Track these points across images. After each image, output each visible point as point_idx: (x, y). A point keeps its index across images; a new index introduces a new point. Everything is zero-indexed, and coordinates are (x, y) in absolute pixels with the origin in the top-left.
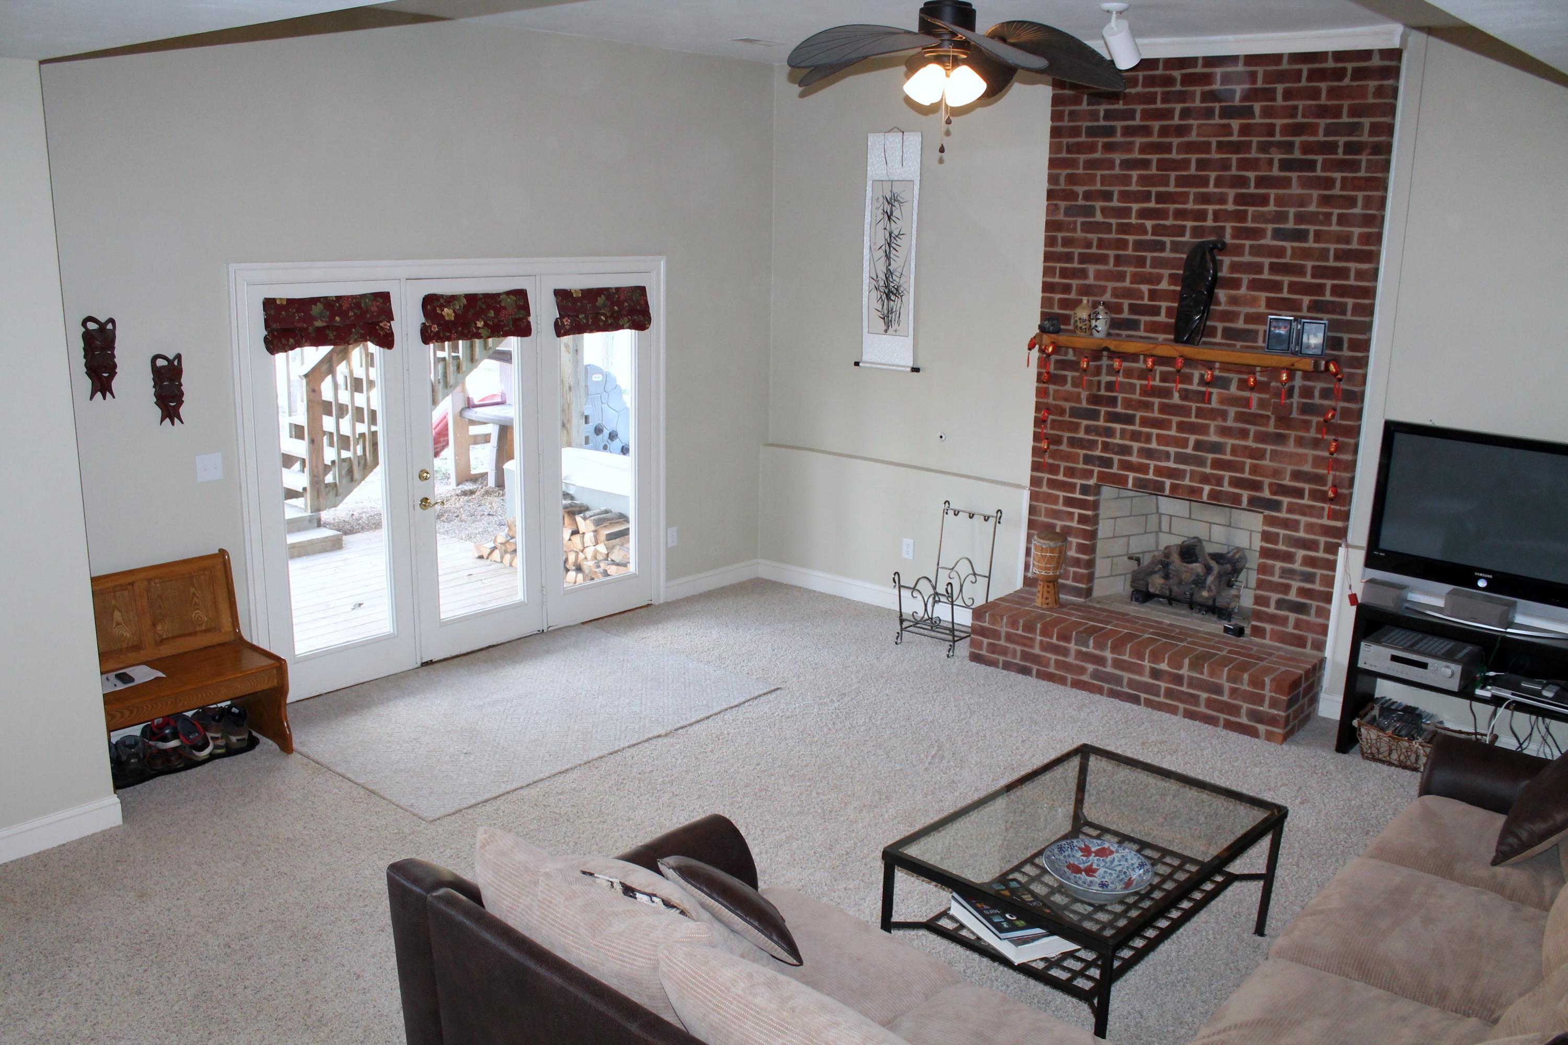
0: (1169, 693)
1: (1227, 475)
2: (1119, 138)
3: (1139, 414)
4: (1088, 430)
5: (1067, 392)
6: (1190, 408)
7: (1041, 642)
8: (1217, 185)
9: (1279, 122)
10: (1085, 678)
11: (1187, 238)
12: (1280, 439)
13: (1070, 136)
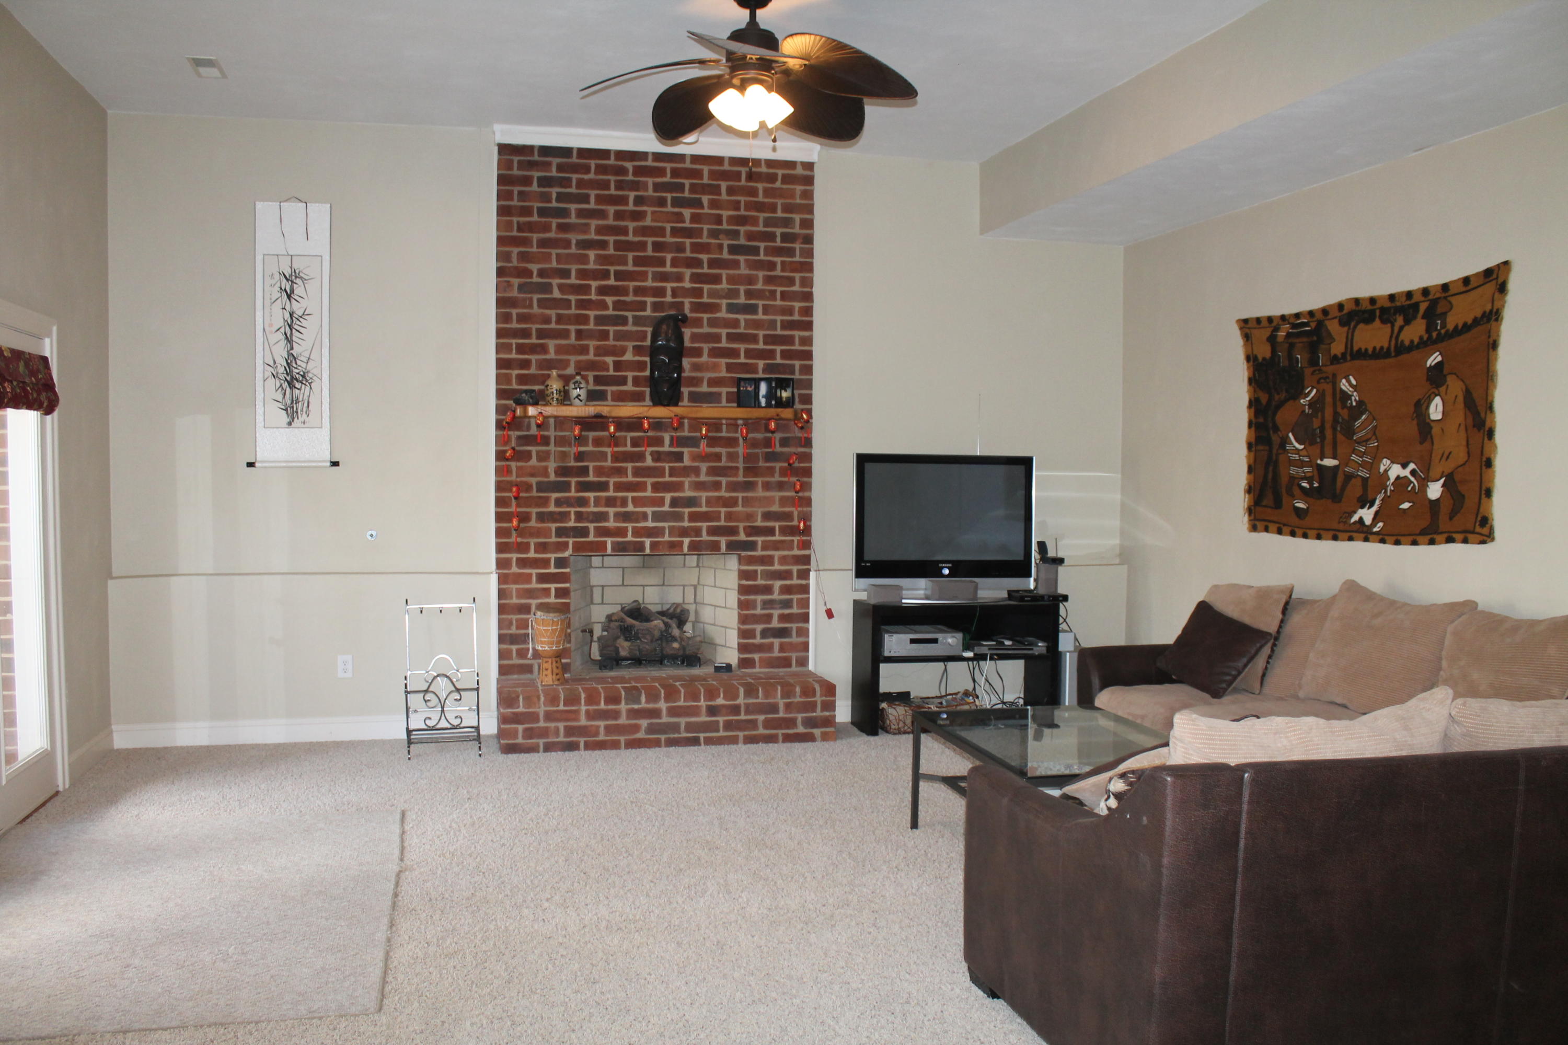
0: (728, 726)
1: (704, 525)
2: (573, 219)
3: (612, 481)
4: (558, 502)
5: (533, 467)
6: (664, 468)
7: (587, 712)
8: (673, 265)
9: (725, 214)
10: (641, 735)
11: (648, 312)
12: (749, 486)
13: (521, 215)
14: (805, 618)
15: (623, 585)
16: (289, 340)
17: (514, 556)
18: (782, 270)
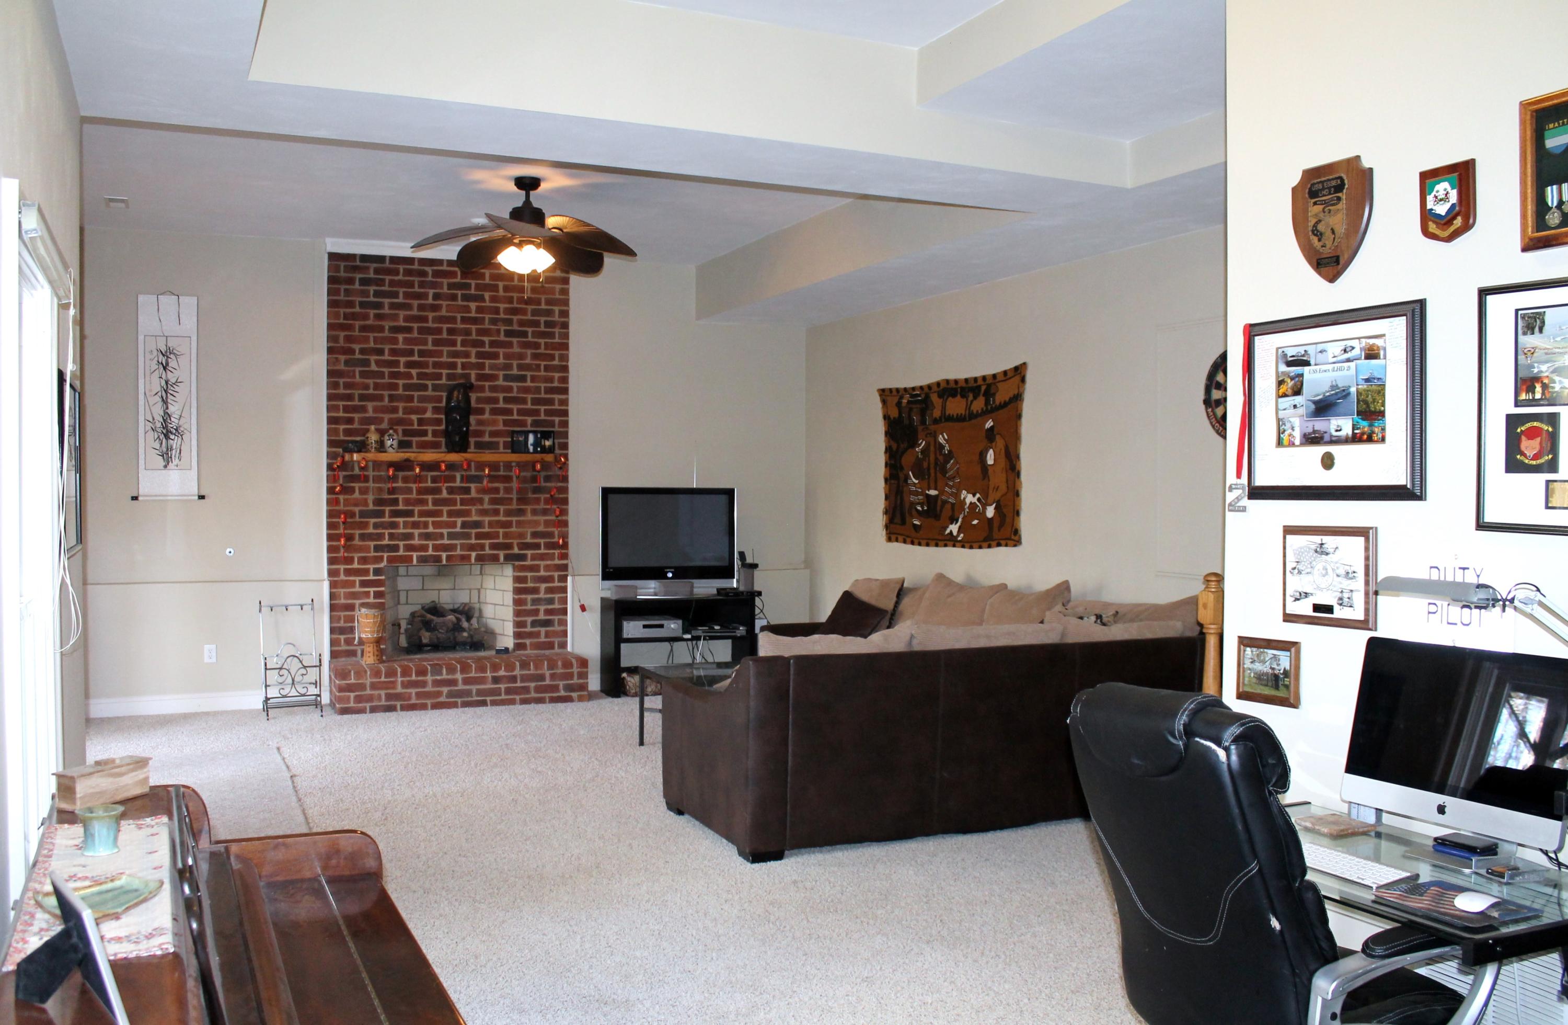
0: (508, 691)
1: (487, 542)
2: (386, 310)
3: (416, 509)
4: (376, 526)
5: (356, 499)
6: (456, 499)
7: (402, 682)
8: (462, 345)
9: (502, 306)
10: (443, 699)
11: (444, 381)
12: (521, 512)
13: (346, 307)
14: (564, 611)
15: (423, 589)
16: (165, 402)
17: (342, 567)
18: (546, 349)
